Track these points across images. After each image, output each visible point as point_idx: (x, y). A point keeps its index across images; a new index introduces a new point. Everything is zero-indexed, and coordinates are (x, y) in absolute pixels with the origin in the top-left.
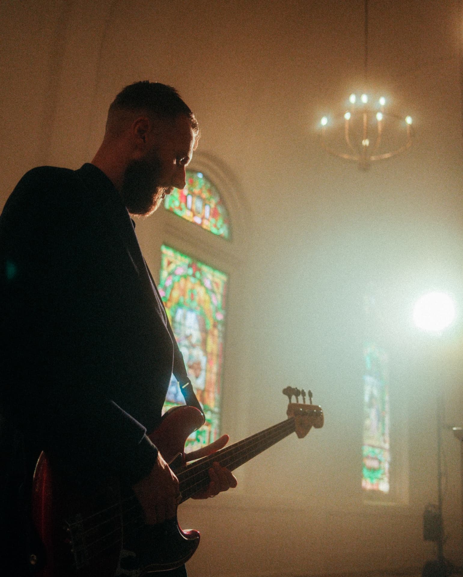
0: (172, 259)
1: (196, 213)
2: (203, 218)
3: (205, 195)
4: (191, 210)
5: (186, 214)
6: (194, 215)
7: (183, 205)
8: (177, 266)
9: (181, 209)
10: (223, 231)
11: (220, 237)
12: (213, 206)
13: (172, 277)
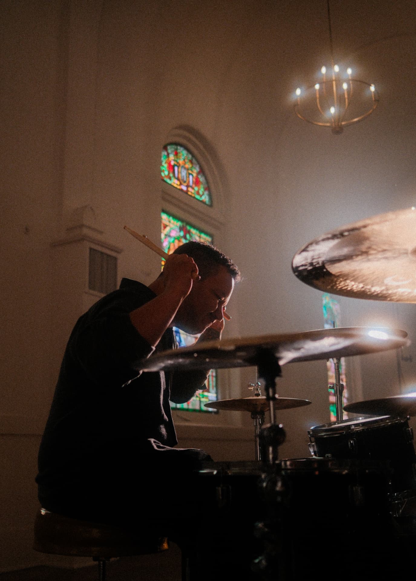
0: (166, 223)
1: (182, 183)
2: (188, 186)
3: (188, 165)
4: (178, 179)
5: (174, 182)
6: (181, 184)
7: (171, 175)
8: (171, 228)
9: (170, 179)
10: (205, 198)
11: (202, 202)
12: (195, 175)
13: (169, 239)
